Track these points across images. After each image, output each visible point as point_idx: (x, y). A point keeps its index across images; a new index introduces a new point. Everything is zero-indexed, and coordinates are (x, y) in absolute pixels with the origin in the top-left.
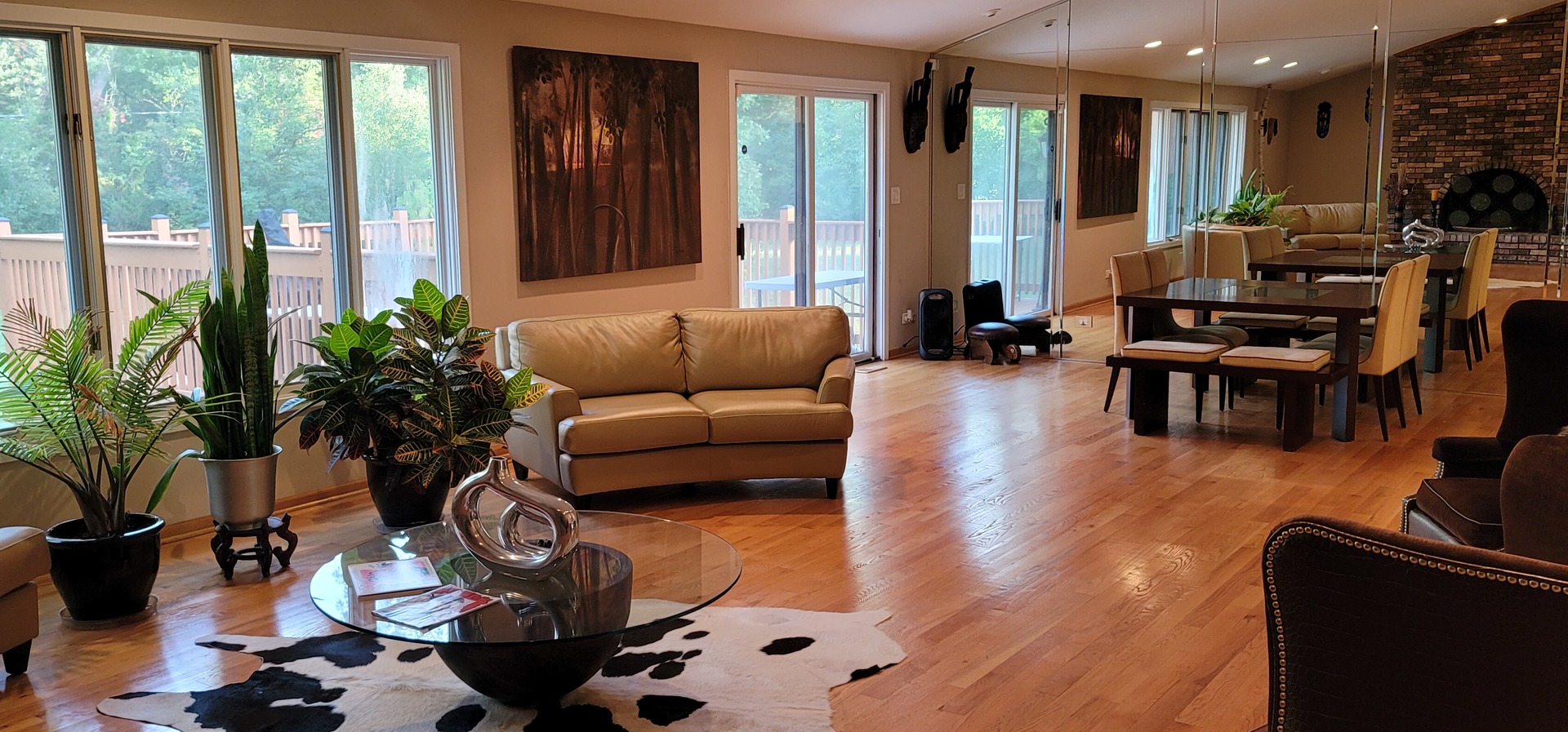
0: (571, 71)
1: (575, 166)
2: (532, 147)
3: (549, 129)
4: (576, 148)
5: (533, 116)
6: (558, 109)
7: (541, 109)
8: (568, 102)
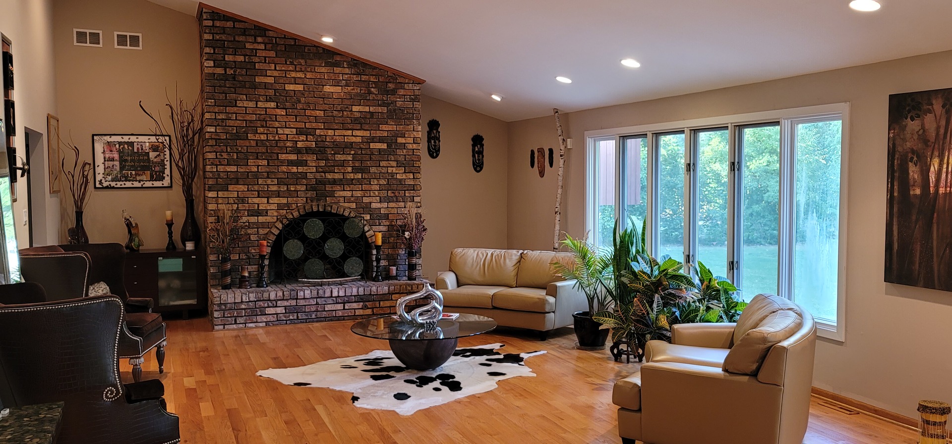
0: (943, 107)
1: (942, 190)
2: (897, 174)
3: (915, 159)
4: (944, 176)
5: (900, 149)
6: (926, 142)
7: (907, 143)
8: (937, 134)
